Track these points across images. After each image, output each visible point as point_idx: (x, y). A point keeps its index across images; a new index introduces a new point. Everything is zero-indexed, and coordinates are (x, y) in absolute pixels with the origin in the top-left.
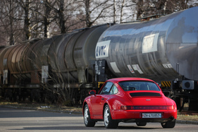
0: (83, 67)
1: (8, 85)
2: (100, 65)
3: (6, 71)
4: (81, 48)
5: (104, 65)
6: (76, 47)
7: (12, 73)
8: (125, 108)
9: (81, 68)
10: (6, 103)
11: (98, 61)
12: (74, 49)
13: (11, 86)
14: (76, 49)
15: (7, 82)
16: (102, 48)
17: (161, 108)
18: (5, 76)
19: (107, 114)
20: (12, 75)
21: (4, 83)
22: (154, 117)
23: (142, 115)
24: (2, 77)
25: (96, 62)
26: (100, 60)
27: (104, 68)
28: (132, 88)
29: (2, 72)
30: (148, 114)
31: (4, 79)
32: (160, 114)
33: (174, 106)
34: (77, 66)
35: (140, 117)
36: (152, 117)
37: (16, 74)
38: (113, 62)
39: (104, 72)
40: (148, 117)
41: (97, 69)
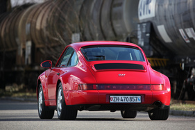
0: (124, 35)
1: (32, 65)
2: (144, 31)
3: (29, 44)
4: (120, 4)
5: (149, 30)
6: (115, 2)
7: (37, 46)
8: (85, 87)
10: (28, 94)
11: (141, 24)
12: (112, 6)
13: (36, 68)
14: (115, 6)
15: (30, 62)
16: (147, 2)
17: (141, 87)
18: (28, 51)
19: (60, 97)
20: (38, 49)
21: (26, 63)
22: (129, 102)
23: (110, 98)
24: (24, 53)
25: (139, 26)
26: (144, 23)
27: (148, 35)
28: (100, 56)
29: (24, 45)
30: (120, 97)
31: (26, 57)
32: (139, 97)
33: (163, 85)
34: (118, 33)
35: (107, 101)
36: (126, 102)
37: (43, 48)
38: (161, 24)
39: (148, 41)
40: (120, 101)
41: (139, 37)
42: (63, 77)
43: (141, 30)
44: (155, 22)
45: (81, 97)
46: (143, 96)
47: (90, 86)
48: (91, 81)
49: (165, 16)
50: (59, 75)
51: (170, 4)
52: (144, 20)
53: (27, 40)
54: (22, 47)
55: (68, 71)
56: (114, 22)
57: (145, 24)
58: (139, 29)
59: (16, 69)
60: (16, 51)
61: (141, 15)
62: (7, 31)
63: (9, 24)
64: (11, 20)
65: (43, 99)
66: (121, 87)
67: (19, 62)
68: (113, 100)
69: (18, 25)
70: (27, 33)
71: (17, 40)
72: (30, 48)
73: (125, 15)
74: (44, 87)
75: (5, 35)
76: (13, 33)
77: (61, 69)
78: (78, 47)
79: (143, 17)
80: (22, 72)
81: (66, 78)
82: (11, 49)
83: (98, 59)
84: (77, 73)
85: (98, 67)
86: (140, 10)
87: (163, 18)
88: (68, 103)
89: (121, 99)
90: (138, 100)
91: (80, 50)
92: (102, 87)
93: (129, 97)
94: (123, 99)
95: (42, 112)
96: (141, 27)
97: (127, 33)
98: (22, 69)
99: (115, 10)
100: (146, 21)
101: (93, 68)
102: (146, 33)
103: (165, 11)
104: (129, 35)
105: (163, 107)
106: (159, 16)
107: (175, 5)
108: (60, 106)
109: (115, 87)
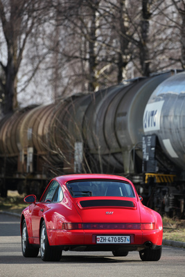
0: (129, 146)
1: (34, 174)
2: (149, 145)
3: (31, 150)
4: (125, 114)
5: (154, 144)
6: (119, 111)
7: (39, 153)
8: (70, 226)
9: (126, 149)
11: (146, 136)
12: (116, 115)
13: (38, 177)
14: (119, 115)
15: (31, 170)
16: (153, 114)
17: (130, 226)
18: (30, 158)
19: (43, 237)
20: (40, 157)
21: (27, 171)
22: (117, 242)
23: (96, 239)
24: (26, 159)
25: (144, 138)
26: (150, 135)
27: (153, 149)
28: (87, 192)
29: (26, 151)
30: (107, 237)
31: (28, 164)
32: (128, 237)
33: (154, 223)
34: (122, 145)
35: (94, 242)
36: (114, 242)
37: (45, 156)
38: (166, 138)
39: (153, 156)
40: (107, 242)
41: (144, 150)
42: (46, 214)
43: (146, 143)
44: (160, 135)
45: (65, 238)
46: (133, 236)
47: (75, 226)
48: (76, 220)
49: (170, 129)
50: (43, 211)
51: (175, 116)
52: (149, 132)
53: (29, 147)
54: (23, 153)
55: (52, 208)
56: (118, 133)
57: (150, 137)
58: (144, 142)
59: (17, 176)
60: (17, 157)
61: (146, 127)
62: (9, 135)
63: (11, 128)
64: (13, 123)
65: (27, 236)
66: (108, 226)
67: (20, 169)
68: (100, 240)
69: (20, 129)
70: (28, 138)
71: (19, 145)
72: (31, 155)
73: (129, 126)
74: (28, 223)
75: (6, 140)
76: (14, 137)
77: (45, 205)
78: (63, 182)
79: (148, 129)
80: (24, 179)
81: (50, 216)
82: (12, 155)
83: (84, 196)
84: (62, 210)
85: (84, 204)
86: (145, 122)
87: (169, 131)
88: (52, 243)
89: (109, 240)
90: (127, 240)
91: (66, 185)
92: (88, 226)
93: (117, 237)
94: (111, 239)
95: (26, 250)
96: (146, 140)
97: (132, 145)
98: (23, 177)
99: (120, 119)
100: (151, 134)
101: (79, 205)
102: (152, 147)
103: (170, 124)
104: (134, 147)
105: (154, 247)
106: (164, 128)
107: (180, 116)
108: (43, 246)
109: (102, 226)
